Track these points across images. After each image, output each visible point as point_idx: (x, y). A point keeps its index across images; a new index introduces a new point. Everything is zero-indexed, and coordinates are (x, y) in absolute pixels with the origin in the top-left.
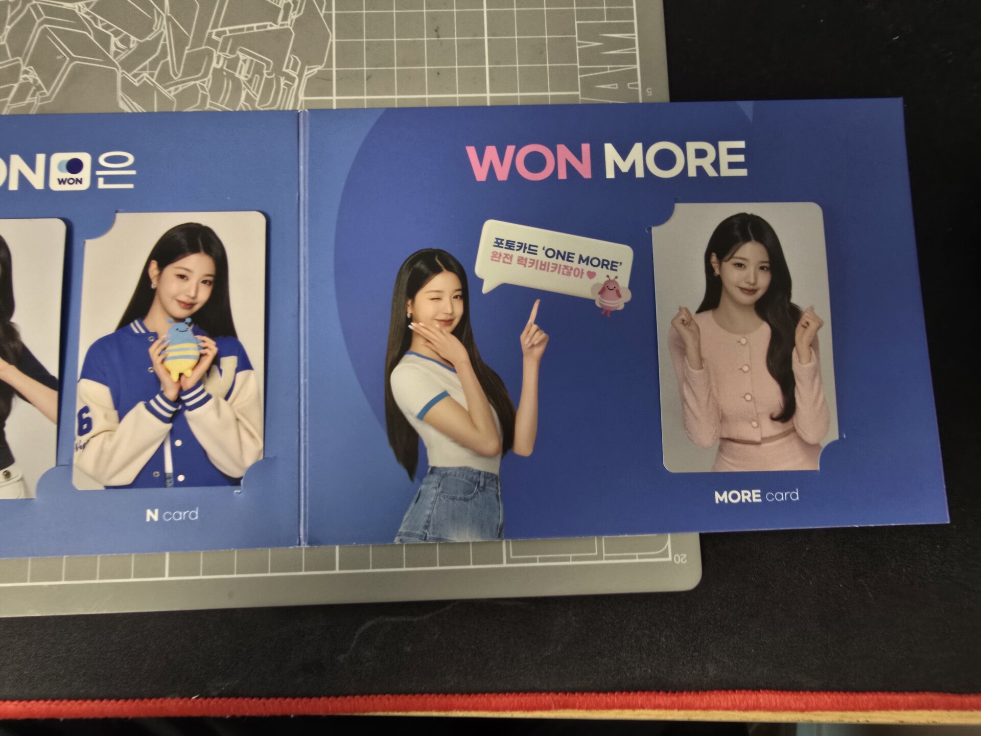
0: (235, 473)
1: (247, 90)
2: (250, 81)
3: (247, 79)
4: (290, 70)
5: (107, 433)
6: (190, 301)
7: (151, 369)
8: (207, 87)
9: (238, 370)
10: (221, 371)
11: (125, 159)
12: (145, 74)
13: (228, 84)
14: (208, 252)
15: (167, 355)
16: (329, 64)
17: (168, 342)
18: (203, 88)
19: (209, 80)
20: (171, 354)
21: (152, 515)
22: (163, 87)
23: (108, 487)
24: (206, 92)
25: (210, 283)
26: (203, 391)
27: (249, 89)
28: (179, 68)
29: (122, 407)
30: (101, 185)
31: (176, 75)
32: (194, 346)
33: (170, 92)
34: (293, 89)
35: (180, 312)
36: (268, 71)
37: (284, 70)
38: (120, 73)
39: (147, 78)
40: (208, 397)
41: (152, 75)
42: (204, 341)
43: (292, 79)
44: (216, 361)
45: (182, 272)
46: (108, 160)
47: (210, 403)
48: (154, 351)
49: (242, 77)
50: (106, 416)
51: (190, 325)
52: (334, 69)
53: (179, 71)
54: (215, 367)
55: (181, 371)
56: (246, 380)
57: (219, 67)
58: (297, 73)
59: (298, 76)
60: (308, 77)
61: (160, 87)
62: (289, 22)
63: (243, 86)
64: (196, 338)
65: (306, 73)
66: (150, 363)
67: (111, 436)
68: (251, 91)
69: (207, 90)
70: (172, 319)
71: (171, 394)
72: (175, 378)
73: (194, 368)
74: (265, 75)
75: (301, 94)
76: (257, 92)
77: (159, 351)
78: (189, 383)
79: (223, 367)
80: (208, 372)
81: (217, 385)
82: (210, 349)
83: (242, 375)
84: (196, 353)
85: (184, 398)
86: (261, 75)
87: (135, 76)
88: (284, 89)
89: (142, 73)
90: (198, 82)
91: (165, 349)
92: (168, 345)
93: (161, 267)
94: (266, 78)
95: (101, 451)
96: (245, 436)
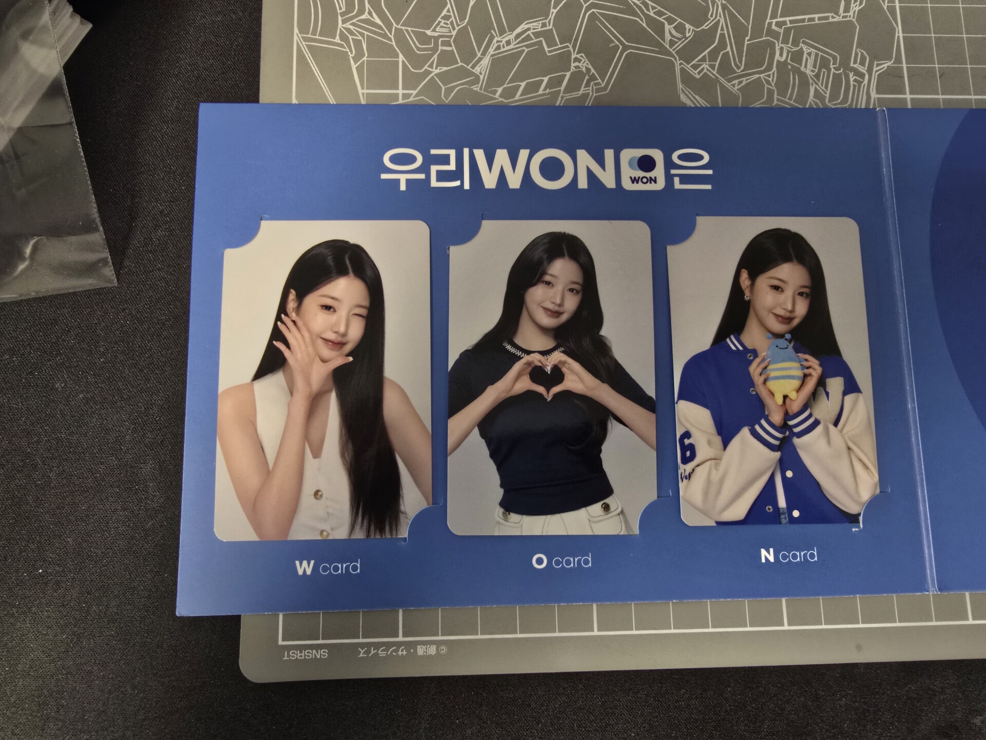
0: (852, 508)
1: (814, 85)
2: (817, 76)
3: (814, 74)
4: (858, 65)
5: (713, 462)
6: (788, 314)
7: (753, 391)
8: (773, 80)
9: (845, 393)
10: (827, 394)
11: (699, 158)
12: (705, 66)
13: (794, 79)
14: (801, 261)
15: (769, 375)
16: (898, 60)
17: (769, 360)
18: (768, 82)
19: (773, 74)
20: (773, 374)
21: (768, 555)
22: (726, 80)
23: (719, 523)
24: (772, 86)
25: (807, 295)
26: (810, 416)
27: (817, 84)
28: (741, 61)
29: (726, 433)
30: (677, 185)
31: (739, 68)
32: (795, 365)
33: (734, 85)
34: (864, 85)
35: (778, 327)
36: (835, 66)
37: (852, 65)
38: (678, 64)
39: (707, 70)
40: (817, 423)
41: (713, 67)
42: (806, 360)
43: (862, 75)
44: (821, 383)
45: (776, 283)
46: (681, 157)
47: (819, 429)
48: (754, 369)
49: (808, 70)
50: (709, 443)
51: (790, 341)
52: (905, 66)
53: (741, 63)
54: (821, 389)
55: (786, 393)
56: (855, 403)
57: (783, 59)
58: (866, 69)
59: (867, 71)
60: (877, 73)
61: (722, 80)
62: (851, 13)
63: (811, 81)
64: (798, 356)
65: (875, 69)
66: (752, 384)
67: (717, 465)
68: (819, 87)
69: (773, 85)
70: (770, 335)
71: (777, 418)
72: (780, 401)
73: (798, 390)
74: (833, 70)
75: (872, 91)
76: (826, 87)
77: (759, 370)
78: (795, 407)
79: (829, 389)
80: (814, 395)
81: (824, 409)
82: (814, 369)
83: (849, 399)
84: (799, 373)
85: (791, 423)
86: (829, 70)
87: (695, 67)
88: (854, 86)
89: (702, 64)
90: (762, 76)
91: (766, 368)
92: (769, 364)
93: (753, 277)
94: (834, 74)
95: (709, 482)
96: (858, 467)
